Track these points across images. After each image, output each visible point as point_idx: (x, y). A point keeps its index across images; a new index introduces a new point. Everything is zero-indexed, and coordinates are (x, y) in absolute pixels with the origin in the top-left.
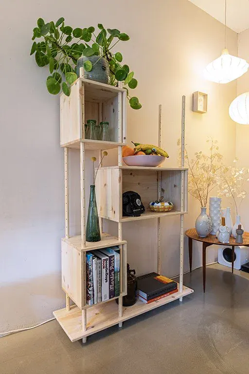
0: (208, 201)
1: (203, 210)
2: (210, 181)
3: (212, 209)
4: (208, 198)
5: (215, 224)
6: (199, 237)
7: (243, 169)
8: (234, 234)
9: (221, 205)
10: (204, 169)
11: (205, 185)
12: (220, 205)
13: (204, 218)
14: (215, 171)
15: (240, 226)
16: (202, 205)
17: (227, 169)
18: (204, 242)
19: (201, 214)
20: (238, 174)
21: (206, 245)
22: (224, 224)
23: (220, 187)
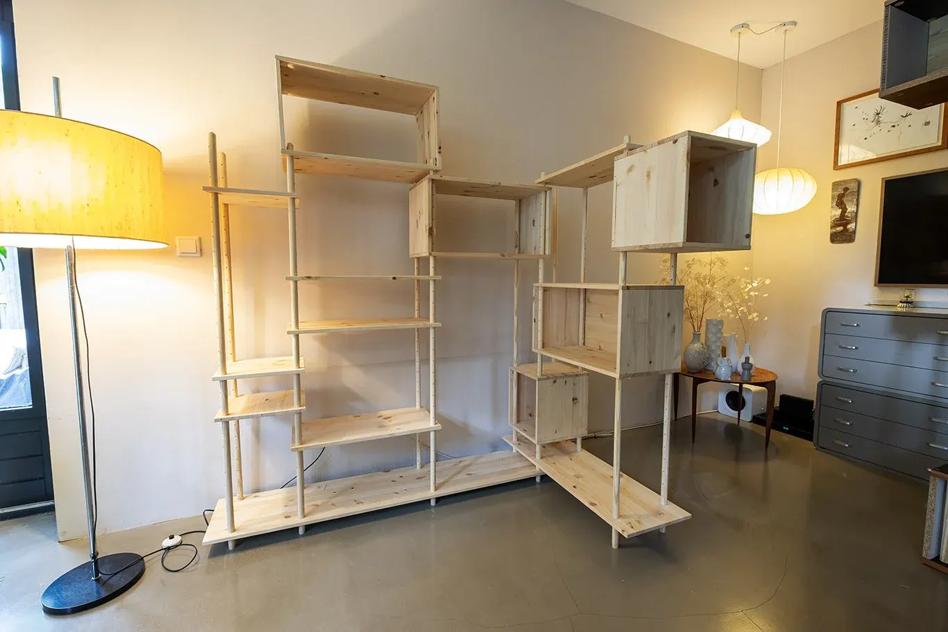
0: (704, 324)
1: (696, 336)
2: (707, 296)
3: (710, 335)
4: (704, 320)
5: (713, 356)
6: (689, 372)
7: (759, 280)
8: (740, 369)
9: (723, 330)
10: (698, 281)
11: (700, 302)
12: (720, 329)
13: (697, 346)
14: (714, 284)
15: (747, 359)
16: (694, 328)
17: (734, 281)
18: (695, 378)
19: (693, 342)
20: (750, 287)
21: (697, 381)
22: (724, 355)
23: (722, 306)
